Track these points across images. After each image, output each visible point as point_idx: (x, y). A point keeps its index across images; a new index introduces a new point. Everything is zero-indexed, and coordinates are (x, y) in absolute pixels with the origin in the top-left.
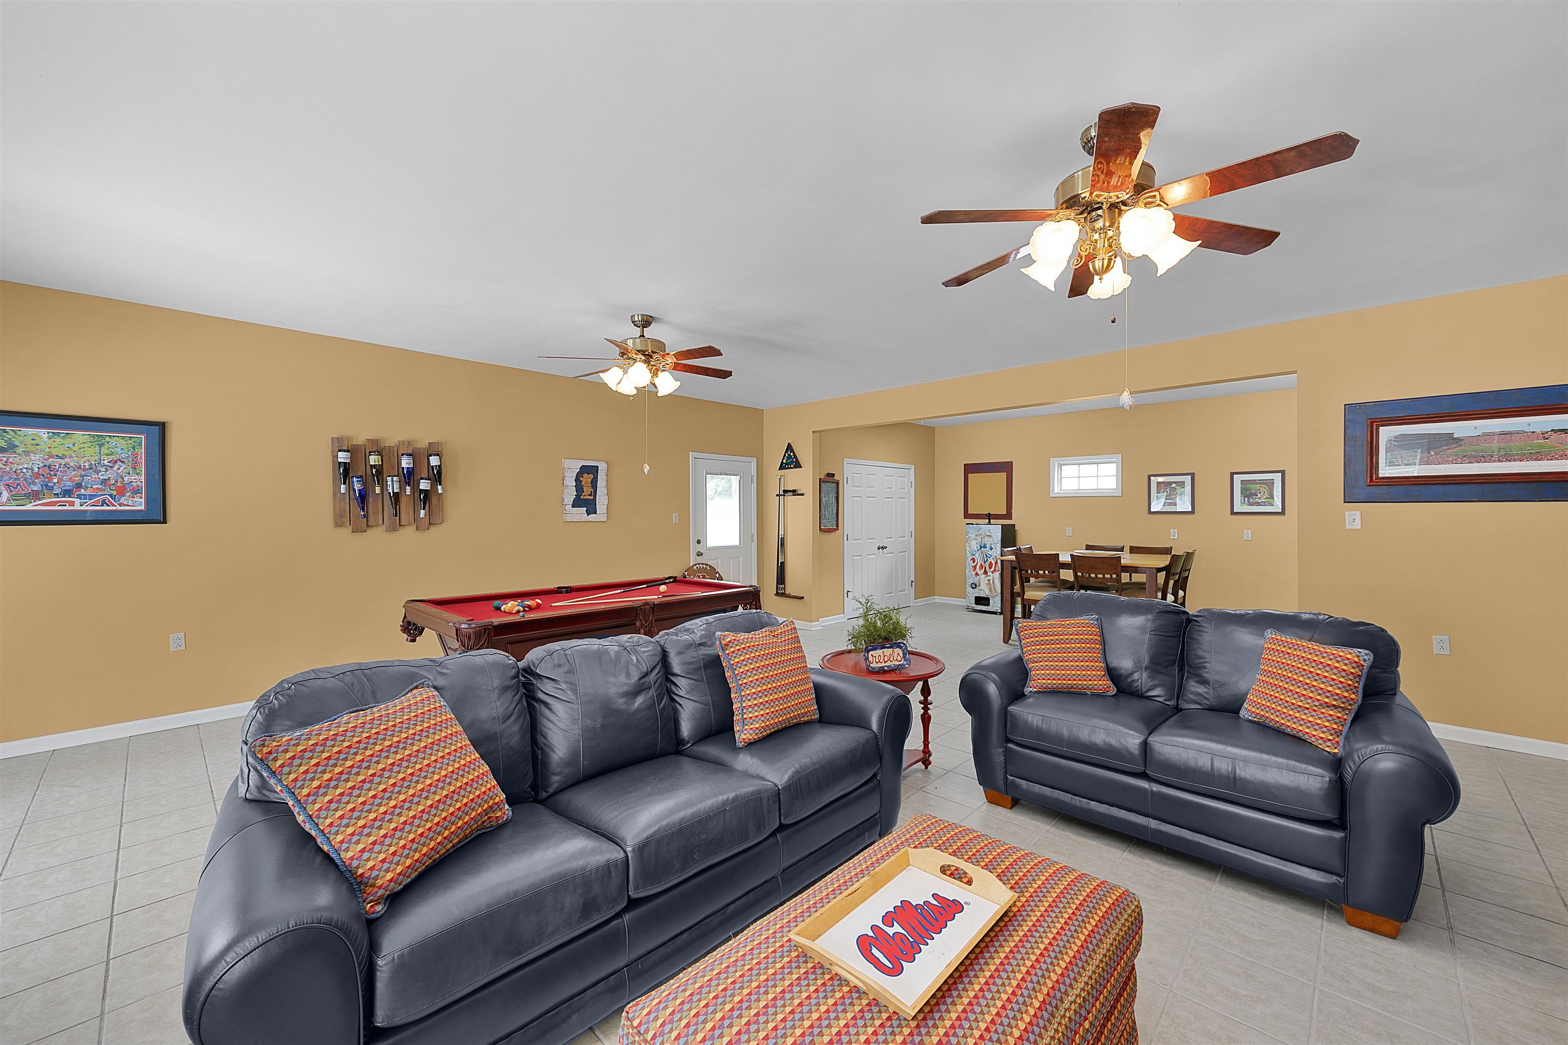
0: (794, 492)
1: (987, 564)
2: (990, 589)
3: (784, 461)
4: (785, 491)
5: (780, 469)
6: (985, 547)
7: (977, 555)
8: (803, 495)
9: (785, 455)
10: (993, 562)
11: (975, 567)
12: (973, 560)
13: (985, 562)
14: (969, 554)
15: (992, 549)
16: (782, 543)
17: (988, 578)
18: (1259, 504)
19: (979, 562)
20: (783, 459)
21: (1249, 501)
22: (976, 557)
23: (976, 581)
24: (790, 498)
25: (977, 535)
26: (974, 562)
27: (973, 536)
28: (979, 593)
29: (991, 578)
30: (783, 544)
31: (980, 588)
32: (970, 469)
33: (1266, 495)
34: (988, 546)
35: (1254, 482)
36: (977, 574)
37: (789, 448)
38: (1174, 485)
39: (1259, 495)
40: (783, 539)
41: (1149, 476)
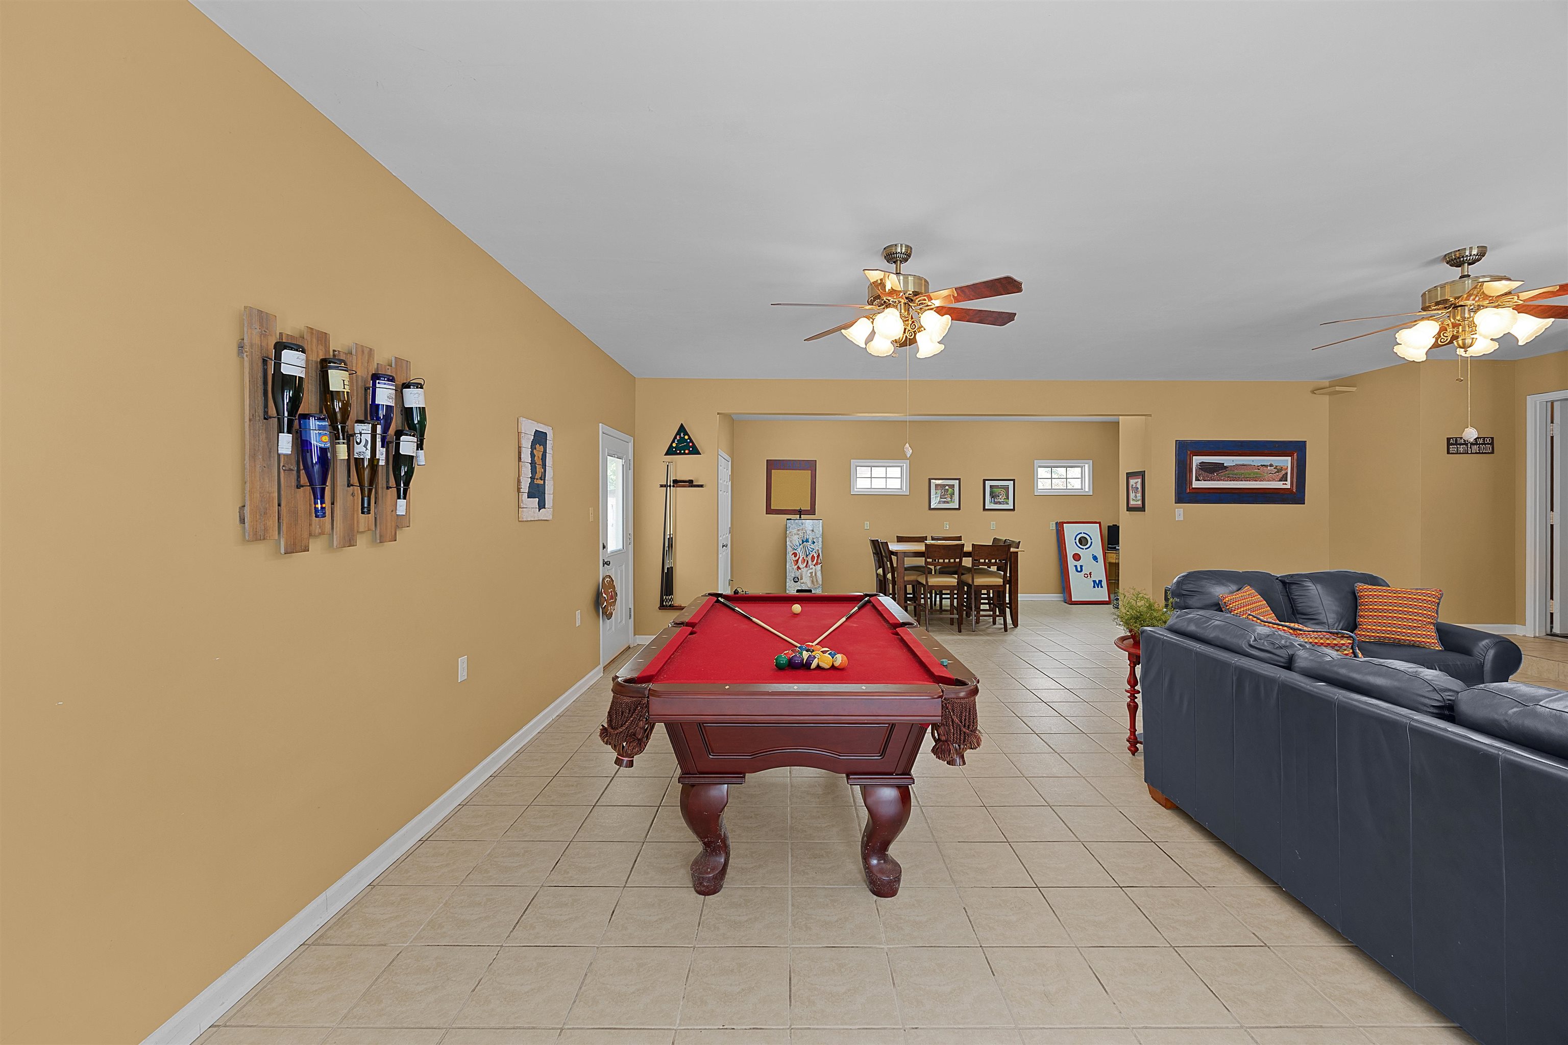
0: (690, 484)
1: (810, 557)
2: (812, 581)
3: (674, 445)
4: (675, 482)
5: (667, 454)
6: (807, 541)
7: (799, 550)
8: (701, 486)
9: (675, 437)
10: (815, 556)
11: (797, 561)
12: (795, 554)
13: (807, 556)
14: (789, 549)
15: (814, 543)
16: (669, 546)
17: (811, 571)
18: (1000, 503)
19: (802, 556)
20: (673, 441)
21: (994, 501)
22: (798, 551)
23: (798, 574)
24: (682, 492)
25: (798, 530)
26: (795, 556)
27: (795, 531)
28: (801, 586)
29: (813, 570)
30: (671, 546)
31: (802, 581)
32: (772, 465)
33: (1005, 497)
34: (810, 541)
35: (997, 487)
36: (799, 568)
37: (682, 429)
38: (947, 487)
39: (1000, 496)
40: (670, 540)
41: (930, 480)
